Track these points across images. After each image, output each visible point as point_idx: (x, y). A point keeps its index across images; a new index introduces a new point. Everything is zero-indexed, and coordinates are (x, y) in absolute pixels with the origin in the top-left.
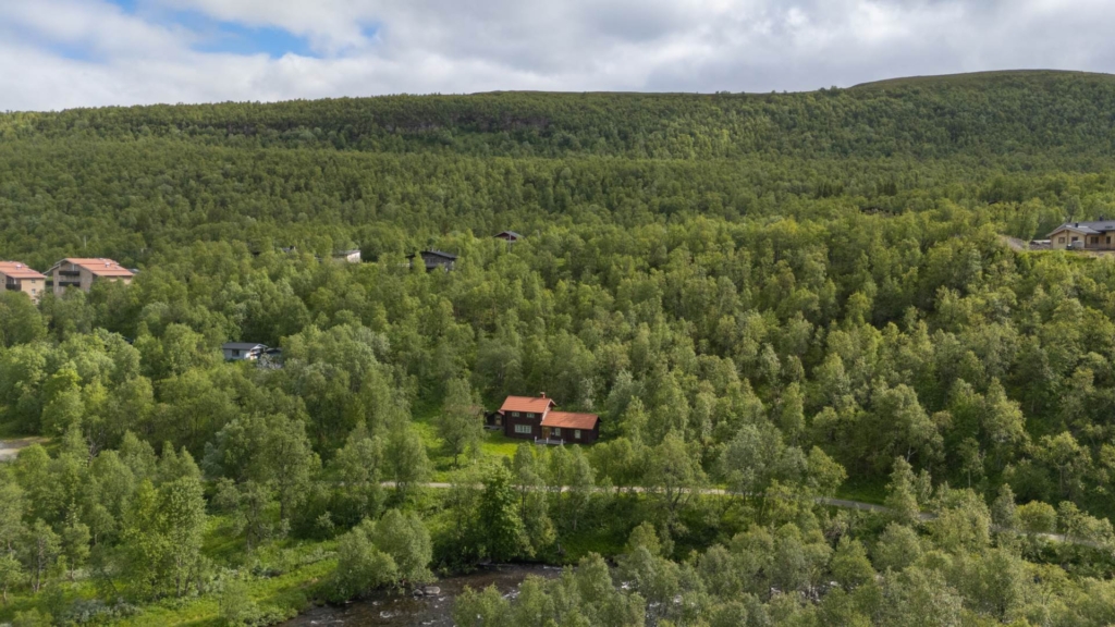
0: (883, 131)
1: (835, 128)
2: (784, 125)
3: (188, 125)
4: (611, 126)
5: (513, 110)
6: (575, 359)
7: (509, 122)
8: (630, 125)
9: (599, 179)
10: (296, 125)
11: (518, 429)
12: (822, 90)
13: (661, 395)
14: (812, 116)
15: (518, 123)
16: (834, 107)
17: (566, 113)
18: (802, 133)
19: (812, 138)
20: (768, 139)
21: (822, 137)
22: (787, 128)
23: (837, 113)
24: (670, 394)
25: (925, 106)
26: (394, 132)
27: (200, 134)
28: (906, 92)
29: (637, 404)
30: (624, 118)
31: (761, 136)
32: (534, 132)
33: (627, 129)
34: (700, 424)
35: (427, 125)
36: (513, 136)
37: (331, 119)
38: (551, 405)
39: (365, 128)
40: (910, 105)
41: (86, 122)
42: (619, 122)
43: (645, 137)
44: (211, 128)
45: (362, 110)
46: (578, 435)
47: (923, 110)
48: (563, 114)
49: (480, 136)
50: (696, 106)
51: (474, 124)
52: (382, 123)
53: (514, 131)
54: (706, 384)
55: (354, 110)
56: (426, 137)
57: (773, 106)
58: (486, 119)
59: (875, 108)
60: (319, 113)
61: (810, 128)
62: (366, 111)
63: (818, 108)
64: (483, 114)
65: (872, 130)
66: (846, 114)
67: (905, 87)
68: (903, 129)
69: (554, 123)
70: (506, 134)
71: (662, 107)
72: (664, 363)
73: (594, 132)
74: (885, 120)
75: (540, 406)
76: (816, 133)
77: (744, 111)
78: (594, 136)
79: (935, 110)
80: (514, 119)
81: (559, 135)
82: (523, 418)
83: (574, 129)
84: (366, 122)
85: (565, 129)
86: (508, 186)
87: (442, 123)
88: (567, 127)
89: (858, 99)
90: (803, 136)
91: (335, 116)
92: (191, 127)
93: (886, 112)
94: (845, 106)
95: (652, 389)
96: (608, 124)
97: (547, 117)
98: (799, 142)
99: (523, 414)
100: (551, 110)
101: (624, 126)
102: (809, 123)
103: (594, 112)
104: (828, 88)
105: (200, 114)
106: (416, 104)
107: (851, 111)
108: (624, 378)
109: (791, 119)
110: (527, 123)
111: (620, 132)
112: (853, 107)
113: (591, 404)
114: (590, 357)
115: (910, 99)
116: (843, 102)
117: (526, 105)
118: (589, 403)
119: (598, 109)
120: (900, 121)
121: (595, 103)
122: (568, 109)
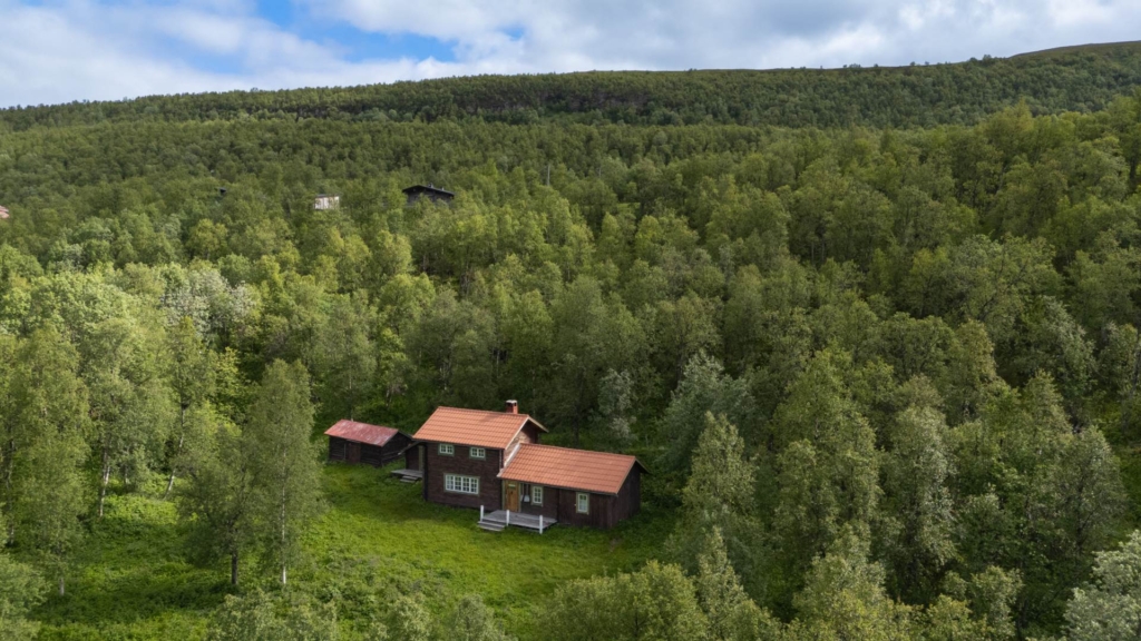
0: (1052, 103)
1: (990, 101)
2: (927, 99)
3: (258, 109)
4: (720, 101)
5: (607, 87)
6: (595, 330)
7: (602, 100)
8: (742, 100)
9: (700, 144)
10: (370, 108)
11: (451, 483)
12: (973, 61)
13: (792, 412)
14: (962, 88)
15: (613, 101)
16: (988, 77)
17: (668, 88)
18: (950, 107)
19: (962, 112)
20: (908, 114)
21: (974, 111)
22: (931, 102)
23: (992, 83)
24: (821, 411)
25: (1102, 73)
26: (475, 113)
27: (270, 118)
28: (1078, 59)
29: (723, 435)
30: (736, 93)
31: (899, 112)
32: (630, 110)
33: (739, 105)
34: (914, 502)
35: (512, 105)
36: (606, 115)
37: (408, 101)
38: (529, 430)
39: (444, 109)
40: (1085, 73)
41: (156, 108)
42: (730, 98)
43: (759, 113)
44: (281, 112)
45: (441, 90)
46: (583, 507)
47: (1101, 79)
48: (665, 90)
49: (570, 116)
50: (820, 80)
51: (563, 102)
52: (462, 104)
53: (608, 109)
54: (919, 385)
55: (434, 90)
56: (510, 118)
57: (913, 78)
58: (576, 97)
59: (1040, 77)
60: (396, 95)
61: (960, 101)
62: (445, 92)
63: (970, 78)
64: (574, 92)
65: (1038, 101)
66: (1004, 84)
67: (1077, 54)
68: (1077, 101)
69: (654, 100)
70: (599, 112)
71: (780, 82)
72: (801, 334)
73: (701, 109)
74: (1053, 90)
75: (501, 431)
76: (967, 106)
77: (878, 85)
78: (700, 113)
79: (1116, 79)
80: (609, 96)
81: (658, 113)
82: (461, 457)
83: (677, 106)
84: (445, 103)
85: (666, 106)
86: (588, 154)
87: (528, 103)
88: (668, 105)
89: (1018, 68)
90: (950, 111)
91: (411, 97)
92: (260, 112)
93: (1055, 83)
94: (1002, 75)
95: (769, 398)
96: (716, 100)
97: (645, 94)
98: (946, 116)
99: (462, 449)
100: (651, 86)
101: (735, 102)
102: (957, 96)
103: (701, 87)
104: (980, 58)
105: (272, 98)
106: (501, 83)
107: (1011, 81)
108: (704, 372)
109: (936, 91)
110: (623, 101)
111: (730, 109)
112: (1013, 77)
113: (626, 429)
114: (627, 322)
115: (1083, 67)
116: (1000, 71)
117: (622, 81)
118: (623, 426)
119: (705, 84)
120: (1074, 90)
121: (702, 79)
122: (671, 85)
